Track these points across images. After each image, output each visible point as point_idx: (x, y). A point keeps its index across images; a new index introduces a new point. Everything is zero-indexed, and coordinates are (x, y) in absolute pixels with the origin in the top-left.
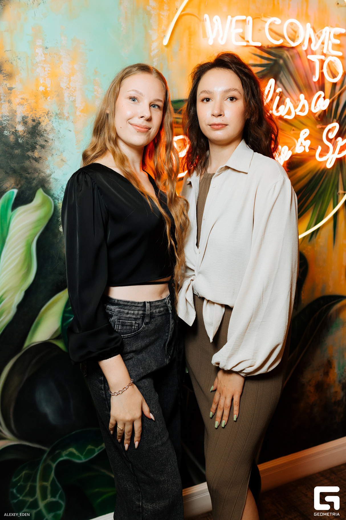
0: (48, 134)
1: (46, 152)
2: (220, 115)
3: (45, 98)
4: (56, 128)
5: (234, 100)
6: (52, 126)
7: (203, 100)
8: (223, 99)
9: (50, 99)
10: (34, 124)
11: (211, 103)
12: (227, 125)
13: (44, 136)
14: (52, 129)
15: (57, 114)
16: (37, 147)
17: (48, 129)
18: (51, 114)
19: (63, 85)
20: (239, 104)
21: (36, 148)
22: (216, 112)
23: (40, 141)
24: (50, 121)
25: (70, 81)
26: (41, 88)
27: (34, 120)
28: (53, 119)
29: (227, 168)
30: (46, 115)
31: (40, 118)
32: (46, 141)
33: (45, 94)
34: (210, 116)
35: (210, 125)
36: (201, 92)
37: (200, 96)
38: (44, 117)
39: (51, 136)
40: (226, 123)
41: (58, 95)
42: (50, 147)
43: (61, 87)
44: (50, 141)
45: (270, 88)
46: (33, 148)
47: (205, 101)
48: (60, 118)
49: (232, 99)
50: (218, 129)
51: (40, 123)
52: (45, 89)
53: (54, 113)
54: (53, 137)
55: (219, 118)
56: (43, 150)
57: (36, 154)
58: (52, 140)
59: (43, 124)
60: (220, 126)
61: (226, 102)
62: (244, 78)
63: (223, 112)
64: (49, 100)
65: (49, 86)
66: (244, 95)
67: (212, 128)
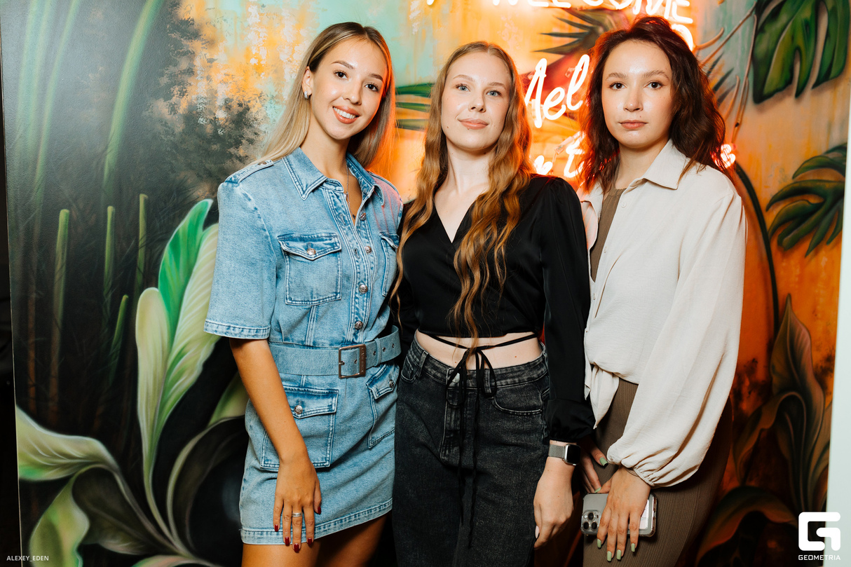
0: (259, 124)
1: (255, 149)
2: (638, 109)
3: (257, 74)
4: (270, 117)
5: (659, 86)
6: (265, 113)
7: (611, 86)
8: (643, 84)
9: (264, 75)
10: (241, 109)
11: (623, 91)
12: (646, 123)
13: (254, 127)
14: (266, 117)
15: (273, 97)
16: (244, 141)
17: (260, 117)
18: (264, 97)
19: (283, 57)
20: (666, 93)
21: (241, 143)
22: (631, 105)
23: (248, 133)
24: (263, 106)
25: (293, 52)
26: (253, 61)
27: (240, 105)
28: (267, 104)
29: (645, 181)
30: (257, 98)
31: (249, 101)
32: (256, 134)
33: (258, 68)
34: (622, 109)
35: (621, 123)
36: (610, 75)
37: (607, 80)
38: (255, 101)
39: (263, 128)
40: (644, 121)
41: (276, 71)
42: (262, 142)
43: (280, 60)
44: (262, 135)
45: (582, 68)
46: (238, 144)
47: (615, 87)
48: (277, 103)
49: (655, 85)
50: (633, 129)
51: (248, 109)
52: (259, 63)
53: (269, 96)
54: (266, 128)
55: (635, 113)
56: (252, 146)
57: (241, 152)
58: (265, 132)
59: (253, 111)
60: (636, 125)
61: (645, 89)
62: (674, 55)
63: (642, 105)
64: (263, 78)
65: (264, 57)
66: (672, 79)
67: (625, 127)
